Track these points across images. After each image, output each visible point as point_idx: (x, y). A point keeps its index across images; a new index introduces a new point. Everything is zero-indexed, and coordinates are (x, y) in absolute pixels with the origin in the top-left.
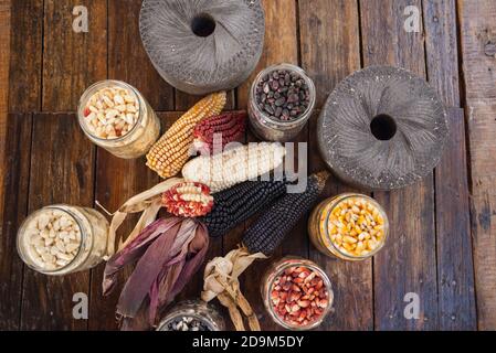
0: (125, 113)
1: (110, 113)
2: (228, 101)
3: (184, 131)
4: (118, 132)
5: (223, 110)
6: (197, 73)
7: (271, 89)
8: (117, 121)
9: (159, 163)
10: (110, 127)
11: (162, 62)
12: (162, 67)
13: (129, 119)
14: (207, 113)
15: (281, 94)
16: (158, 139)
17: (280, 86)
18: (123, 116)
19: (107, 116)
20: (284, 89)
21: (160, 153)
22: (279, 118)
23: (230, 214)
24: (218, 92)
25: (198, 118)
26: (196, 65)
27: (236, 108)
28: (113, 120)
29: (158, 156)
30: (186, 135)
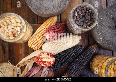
0: (17, 27)
1: (10, 27)
2: (58, 19)
3: (42, 32)
4: (14, 35)
5: (56, 23)
6: (46, 9)
7: (78, 14)
8: (13, 30)
9: (33, 45)
10: (10, 33)
11: (32, 5)
12: (32, 7)
13: (18, 29)
14: (50, 24)
15: (83, 16)
16: (32, 35)
17: (82, 13)
18: (16, 28)
19: (9, 28)
20: (84, 14)
21: (33, 41)
22: (82, 26)
23: (61, 64)
24: (54, 16)
25: (47, 27)
26: (45, 6)
27: (61, 22)
28: (11, 30)
29: (32, 42)
30: (43, 34)
